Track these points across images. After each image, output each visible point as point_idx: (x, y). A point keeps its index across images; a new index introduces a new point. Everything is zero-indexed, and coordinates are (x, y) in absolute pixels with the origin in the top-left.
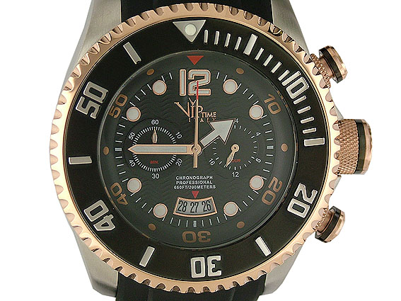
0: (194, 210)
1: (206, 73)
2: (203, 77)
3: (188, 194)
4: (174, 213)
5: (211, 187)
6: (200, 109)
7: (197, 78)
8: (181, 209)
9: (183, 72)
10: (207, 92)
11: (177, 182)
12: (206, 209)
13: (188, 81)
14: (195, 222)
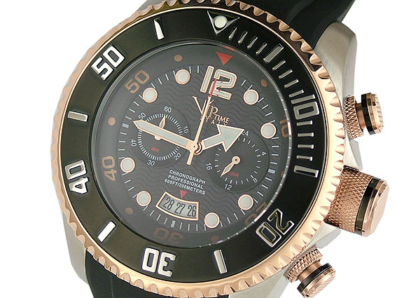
0: (178, 211)
1: (233, 77)
2: (228, 80)
3: (176, 191)
4: (157, 206)
5: (200, 191)
6: (215, 110)
7: (223, 79)
8: (167, 205)
9: (210, 69)
10: (227, 96)
11: (170, 176)
12: (190, 214)
13: (213, 79)
14: (174, 222)
